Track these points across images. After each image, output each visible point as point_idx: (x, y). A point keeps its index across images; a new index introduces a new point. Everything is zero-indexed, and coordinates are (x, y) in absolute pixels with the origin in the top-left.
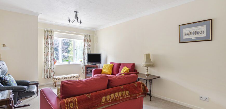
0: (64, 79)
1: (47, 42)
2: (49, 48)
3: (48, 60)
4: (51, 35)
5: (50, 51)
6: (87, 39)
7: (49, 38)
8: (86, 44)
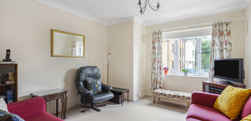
0: (163, 95)
1: (154, 46)
2: (156, 54)
3: (155, 68)
4: (158, 38)
5: (157, 57)
6: (219, 30)
7: (156, 41)
8: (217, 41)
